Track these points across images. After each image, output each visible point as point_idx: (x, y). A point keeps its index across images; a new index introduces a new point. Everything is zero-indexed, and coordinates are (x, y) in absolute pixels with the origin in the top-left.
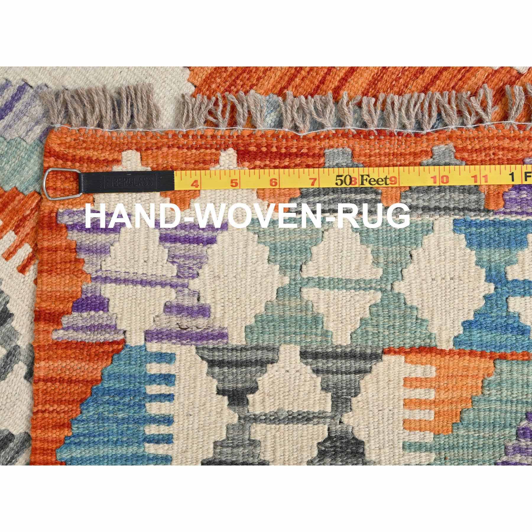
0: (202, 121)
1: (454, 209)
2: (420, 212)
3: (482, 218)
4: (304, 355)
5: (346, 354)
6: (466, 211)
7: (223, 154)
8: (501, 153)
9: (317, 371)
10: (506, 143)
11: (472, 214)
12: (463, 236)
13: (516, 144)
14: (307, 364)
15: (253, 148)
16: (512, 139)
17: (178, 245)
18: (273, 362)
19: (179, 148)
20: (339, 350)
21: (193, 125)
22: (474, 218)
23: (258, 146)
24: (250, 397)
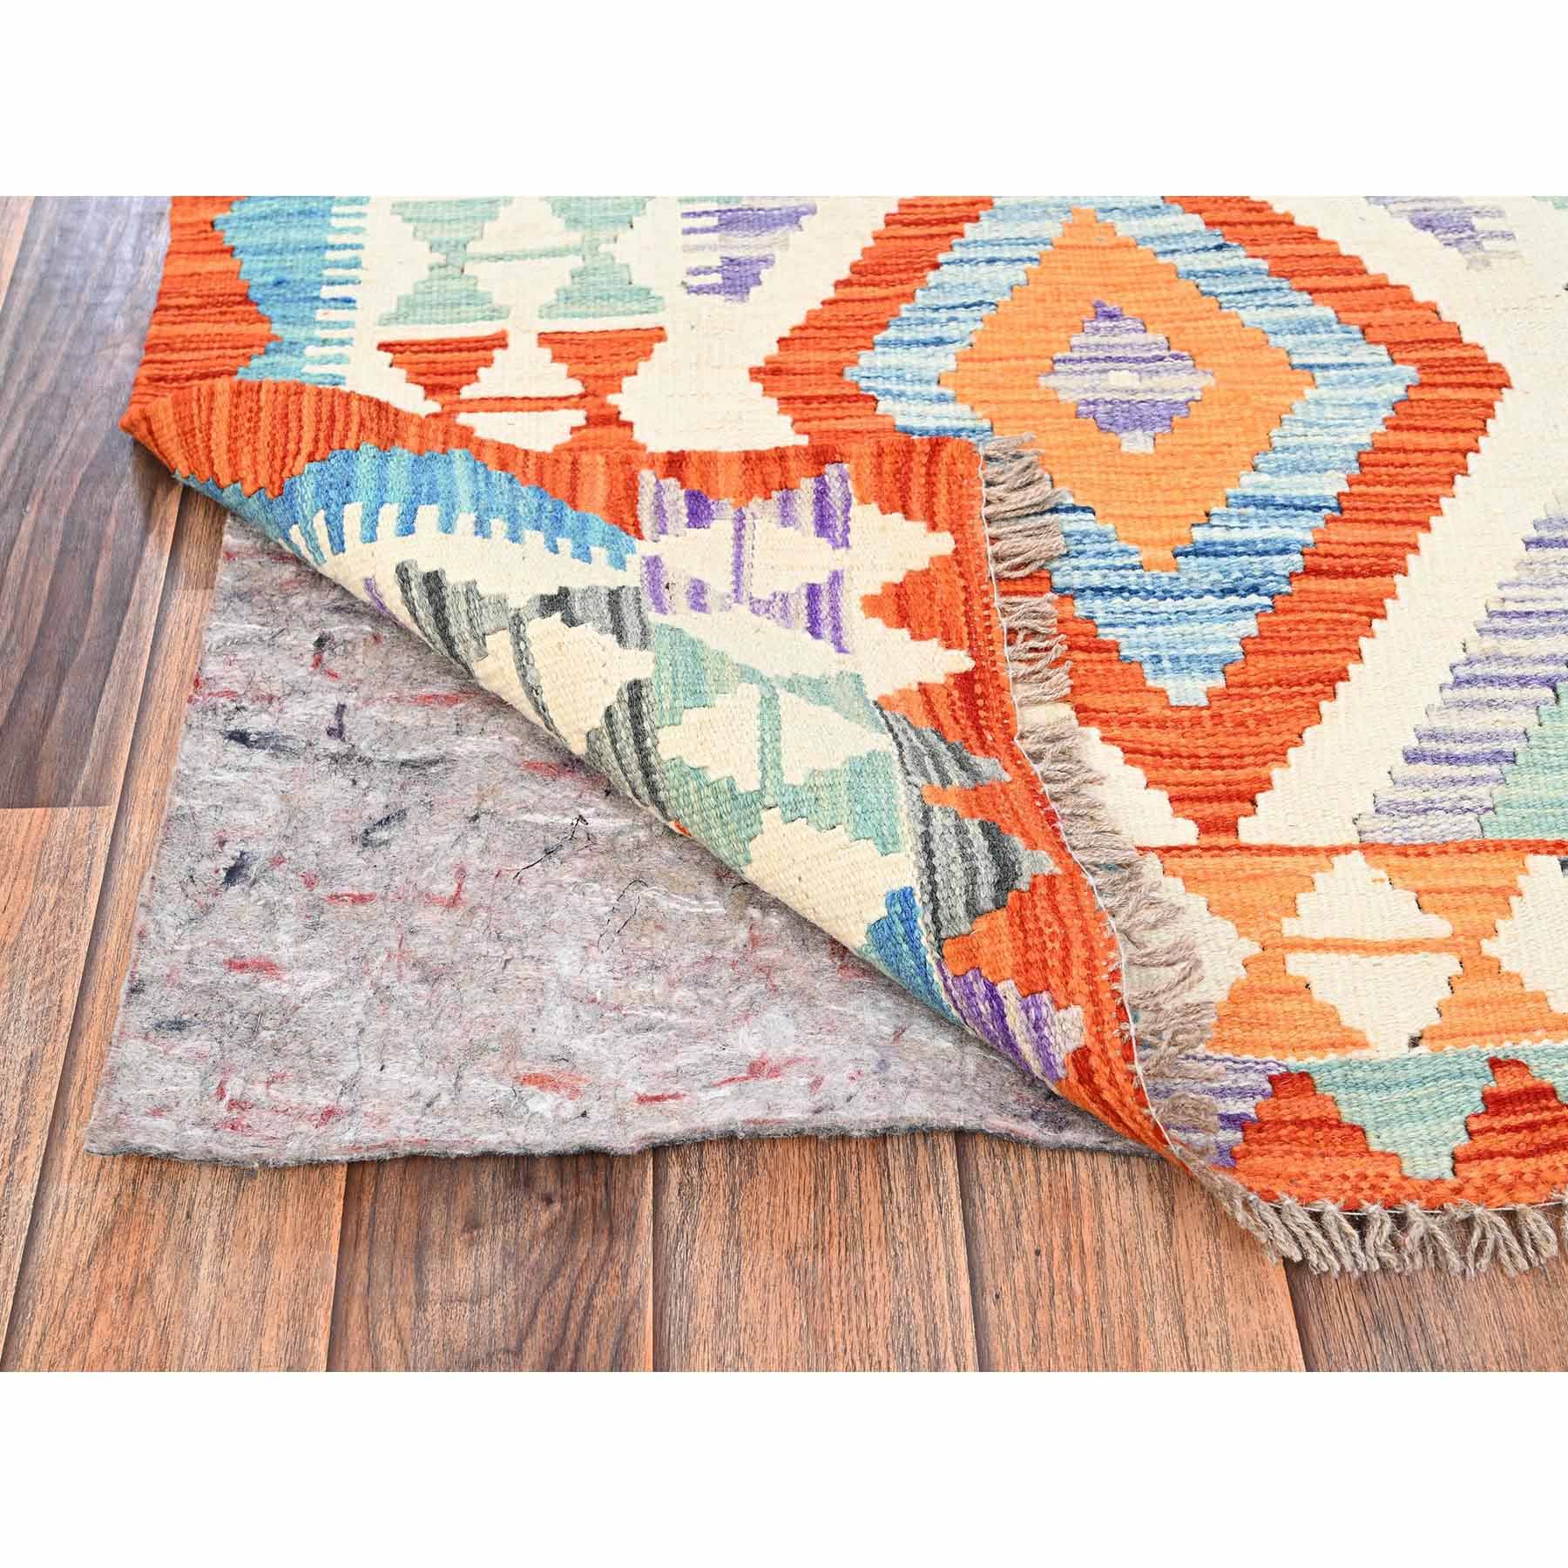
0: (1015, 624)
1: (933, 883)
2: (920, 829)
3: (925, 940)
4: (635, 686)
5: (646, 757)
6: (931, 906)
7: (963, 653)
8: (1057, 945)
9: (609, 714)
10: (1078, 952)
11: (928, 918)
12: (883, 912)
13: (1078, 971)
14: (620, 692)
15: (978, 689)
16: (1089, 964)
17: (805, 602)
18: (621, 639)
19: (966, 600)
20: (649, 743)
21: (1004, 612)
22: (920, 921)
23: (984, 696)
24: (557, 615)
